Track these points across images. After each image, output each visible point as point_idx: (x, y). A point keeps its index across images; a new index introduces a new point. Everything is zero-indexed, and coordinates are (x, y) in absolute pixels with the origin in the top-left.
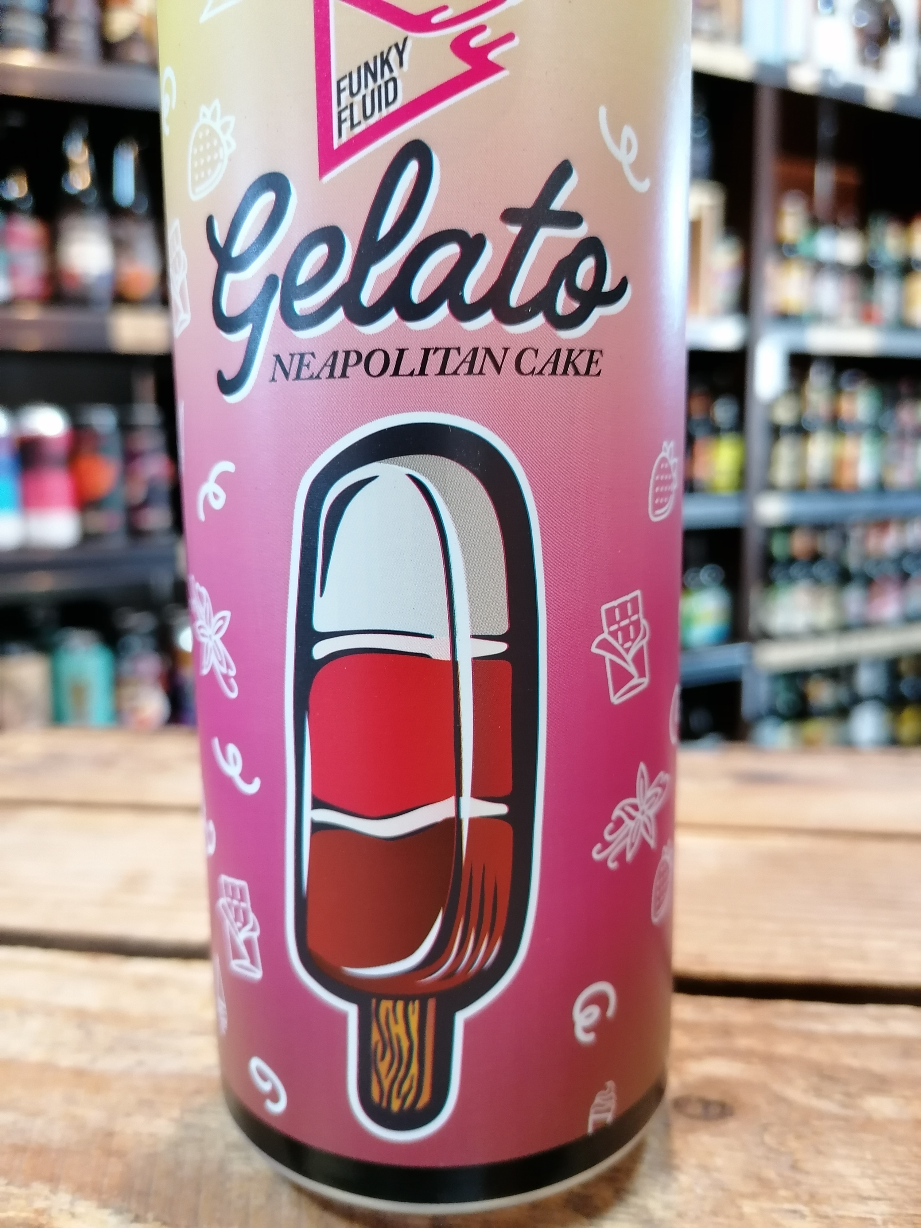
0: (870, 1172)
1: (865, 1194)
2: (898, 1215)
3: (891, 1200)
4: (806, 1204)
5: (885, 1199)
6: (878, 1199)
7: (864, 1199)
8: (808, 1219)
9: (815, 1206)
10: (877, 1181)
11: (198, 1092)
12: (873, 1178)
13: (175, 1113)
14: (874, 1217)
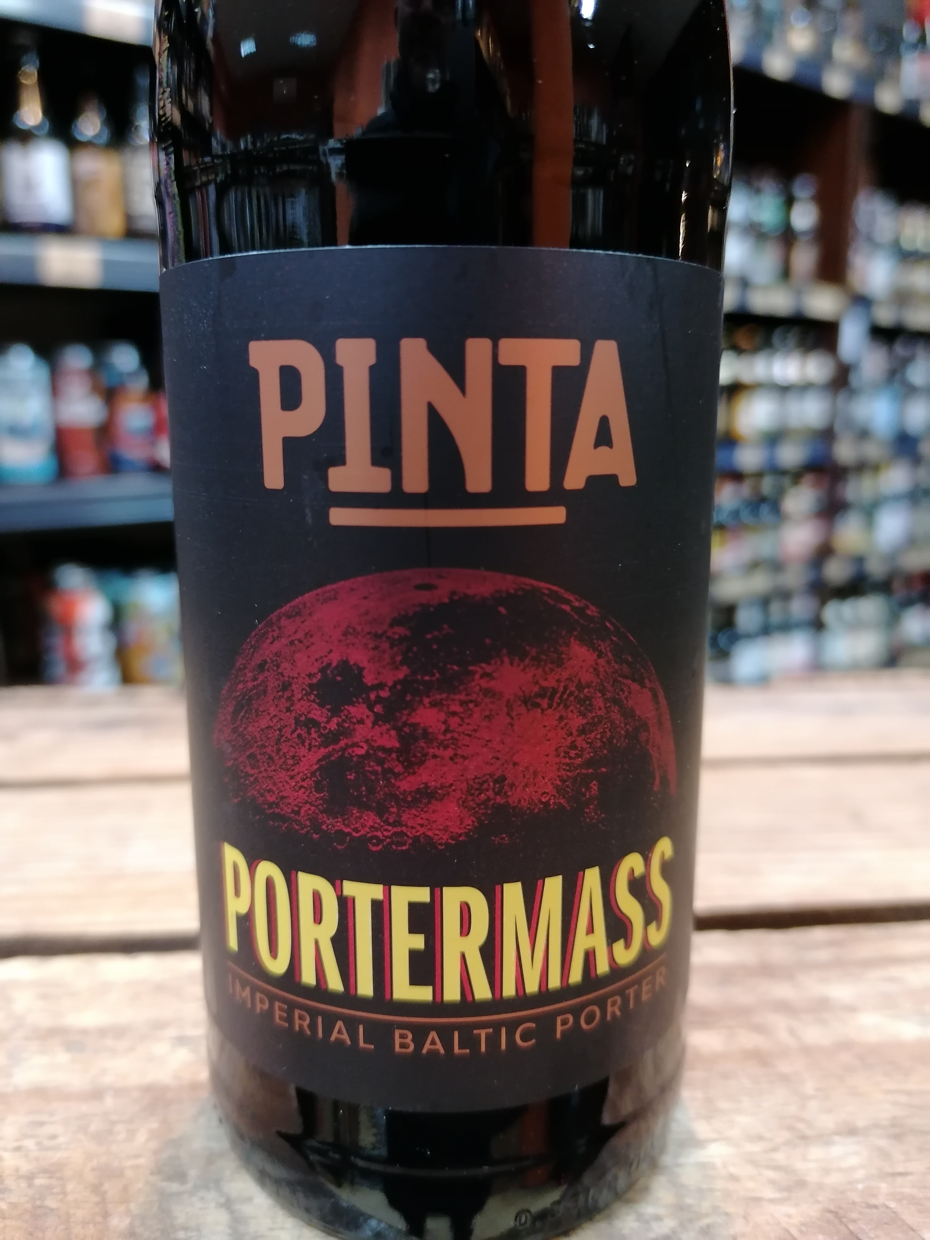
3: (728, 1139)
5: (722, 1140)
6: (715, 1141)
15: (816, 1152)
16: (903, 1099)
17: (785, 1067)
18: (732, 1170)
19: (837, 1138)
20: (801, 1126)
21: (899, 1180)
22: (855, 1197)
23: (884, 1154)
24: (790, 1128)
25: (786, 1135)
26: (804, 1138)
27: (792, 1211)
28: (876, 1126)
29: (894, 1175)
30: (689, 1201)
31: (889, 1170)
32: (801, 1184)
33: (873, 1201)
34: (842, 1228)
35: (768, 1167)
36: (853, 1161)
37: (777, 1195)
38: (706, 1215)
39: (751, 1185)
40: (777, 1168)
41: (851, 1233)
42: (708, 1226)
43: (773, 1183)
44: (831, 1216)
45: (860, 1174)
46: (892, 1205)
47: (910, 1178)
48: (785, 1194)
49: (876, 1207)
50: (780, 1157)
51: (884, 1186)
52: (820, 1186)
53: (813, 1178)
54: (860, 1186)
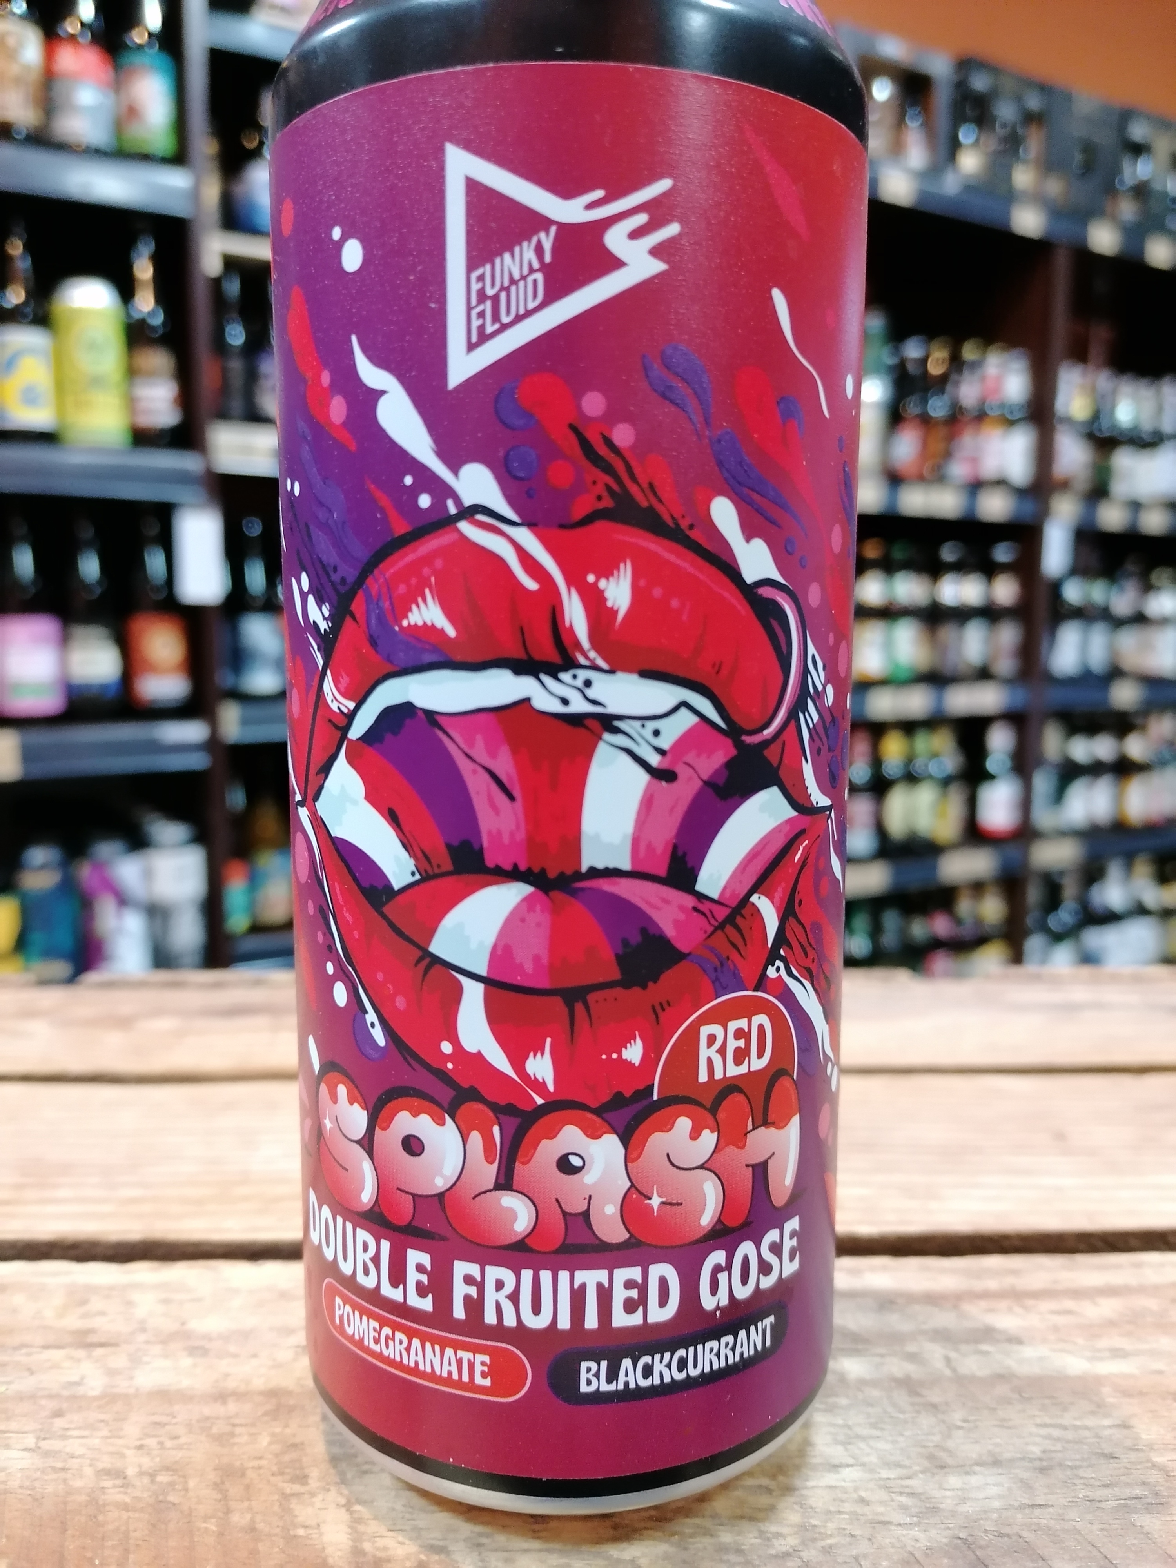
0: (841, 1438)
1: (836, 1461)
2: (871, 1480)
3: (863, 1465)
4: (773, 1477)
5: (857, 1465)
6: (848, 1466)
7: (835, 1467)
8: (774, 1494)
9: (781, 1478)
10: (849, 1447)
11: (58, 1414)
12: (844, 1444)
13: (30, 1441)
14: (843, 1484)
15: (954, 1481)
16: (1056, 1433)
17: (935, 1397)
18: (863, 1494)
19: (977, 1468)
20: (942, 1454)
21: (1037, 1511)
22: (989, 1526)
23: (1026, 1485)
24: (931, 1457)
25: (926, 1464)
26: (942, 1467)
27: (921, 1536)
28: (1023, 1459)
29: (1033, 1506)
30: (814, 1522)
31: (1027, 1501)
32: (934, 1510)
33: (1006, 1530)
34: (970, 1553)
35: (901, 1493)
36: (993, 1491)
37: (908, 1520)
38: (831, 1535)
39: (881, 1509)
40: (912, 1494)
41: (979, 1559)
42: (831, 1547)
43: (904, 1508)
44: (959, 1541)
45: (997, 1504)
46: (1025, 1534)
47: (1051, 1510)
48: (915, 1519)
49: (1008, 1536)
50: (916, 1484)
51: (1019, 1516)
52: (954, 1514)
53: (948, 1504)
54: (995, 1516)
